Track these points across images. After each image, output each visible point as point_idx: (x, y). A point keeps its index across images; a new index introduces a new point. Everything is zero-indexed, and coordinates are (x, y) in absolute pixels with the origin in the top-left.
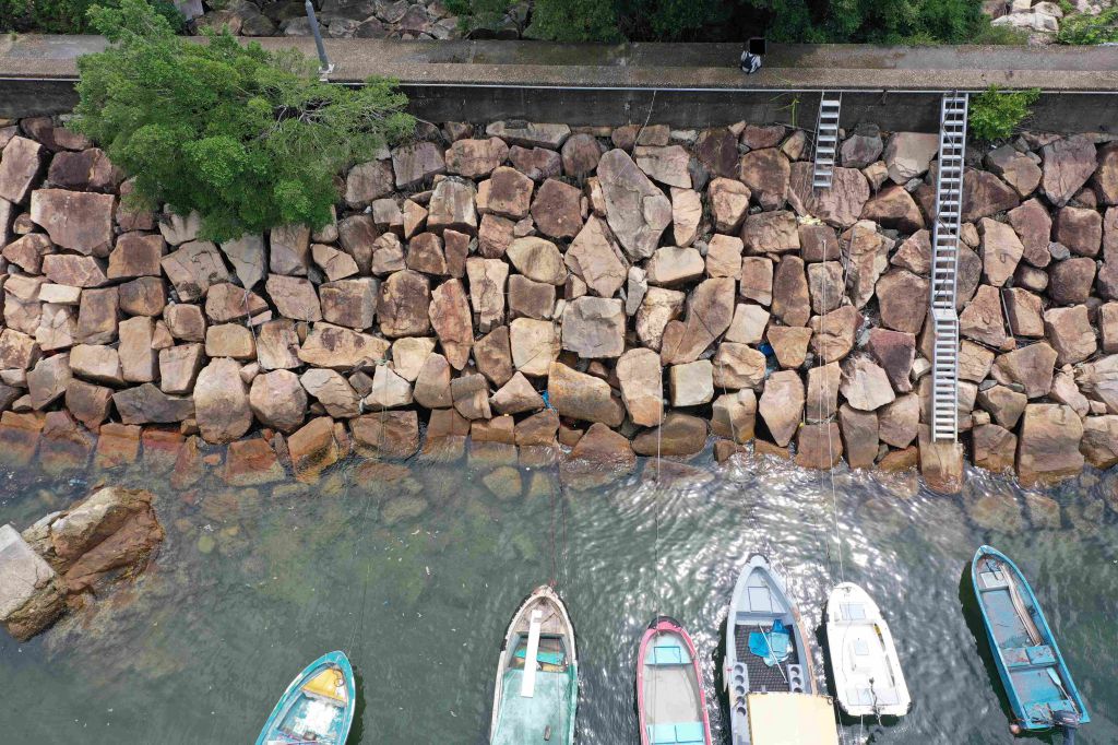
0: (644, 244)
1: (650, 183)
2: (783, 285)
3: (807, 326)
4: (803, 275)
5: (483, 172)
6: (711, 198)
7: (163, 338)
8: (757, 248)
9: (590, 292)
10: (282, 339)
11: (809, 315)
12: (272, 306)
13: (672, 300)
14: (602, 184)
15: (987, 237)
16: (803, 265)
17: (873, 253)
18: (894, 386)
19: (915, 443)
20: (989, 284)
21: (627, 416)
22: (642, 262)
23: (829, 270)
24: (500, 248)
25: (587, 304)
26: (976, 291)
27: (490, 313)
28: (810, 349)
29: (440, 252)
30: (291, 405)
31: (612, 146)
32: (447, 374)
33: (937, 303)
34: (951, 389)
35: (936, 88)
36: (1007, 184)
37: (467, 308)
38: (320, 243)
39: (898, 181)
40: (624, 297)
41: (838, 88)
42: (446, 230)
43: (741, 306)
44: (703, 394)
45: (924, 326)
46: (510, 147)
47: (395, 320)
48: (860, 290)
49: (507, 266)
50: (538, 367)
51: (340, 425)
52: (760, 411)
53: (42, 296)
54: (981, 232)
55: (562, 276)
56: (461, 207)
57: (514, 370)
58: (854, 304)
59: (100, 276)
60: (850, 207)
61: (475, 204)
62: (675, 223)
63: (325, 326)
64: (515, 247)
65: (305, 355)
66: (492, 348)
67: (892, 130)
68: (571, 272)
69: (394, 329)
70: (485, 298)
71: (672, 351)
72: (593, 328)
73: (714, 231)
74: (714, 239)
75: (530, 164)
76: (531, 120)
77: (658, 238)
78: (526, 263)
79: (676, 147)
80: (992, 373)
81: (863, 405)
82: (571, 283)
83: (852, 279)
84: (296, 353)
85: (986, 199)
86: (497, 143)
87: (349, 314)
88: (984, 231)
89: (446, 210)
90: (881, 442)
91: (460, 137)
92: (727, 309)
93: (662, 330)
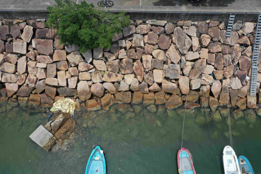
0: (185, 51)
1: (187, 36)
2: (217, 61)
3: (222, 70)
4: (222, 58)
5: (145, 33)
6: (201, 39)
7: (68, 75)
8: (212, 51)
9: (172, 63)
10: (98, 75)
11: (223, 67)
12: (95, 67)
13: (191, 64)
14: (175, 36)
16: (222, 55)
17: (239, 52)
18: (242, 83)
19: (246, 97)
21: (181, 92)
22: (184, 55)
23: (228, 56)
24: (150, 53)
25: (171, 66)
27: (148, 68)
28: (223, 75)
29: (135, 53)
30: (101, 91)
31: (177, 26)
32: (138, 83)
33: (253, 64)
34: (255, 84)
35: (258, 13)
37: (142, 67)
38: (106, 52)
39: (245, 34)
40: (180, 64)
41: (235, 12)
42: (137, 48)
43: (208, 65)
44: (198, 87)
45: (249, 70)
46: (152, 26)
47: (125, 70)
48: (235, 61)
49: (152, 56)
50: (159, 81)
51: (112, 96)
52: (211, 90)
53: (37, 66)
55: (165, 59)
56: (140, 42)
57: (154, 82)
58: (233, 64)
59: (51, 61)
60: (234, 41)
61: (144, 41)
62: (193, 46)
63: (108, 72)
64: (154, 52)
65: (103, 79)
66: (149, 77)
67: (245, 22)
68: (168, 58)
69: (125, 72)
70: (147, 65)
71: (192, 77)
72: (173, 71)
73: (201, 47)
74: (202, 49)
75: (157, 31)
76: (158, 20)
77: (188, 49)
78: (157, 56)
79: (193, 26)
81: (235, 88)
82: (167, 60)
83: (233, 58)
84: (101, 79)
86: (149, 25)
87: (114, 69)
89: (137, 43)
90: (238, 96)
91: (140, 24)
92: (204, 66)
93: (189, 72)
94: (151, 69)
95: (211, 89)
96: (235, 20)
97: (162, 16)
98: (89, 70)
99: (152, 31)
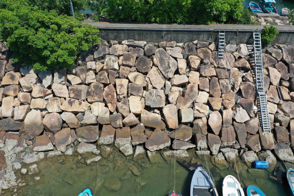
0: (170, 74)
1: (171, 57)
2: (212, 86)
3: (221, 97)
4: (218, 83)
5: (121, 54)
6: (189, 61)
7: (17, 103)
8: (204, 75)
9: (154, 88)
10: (56, 102)
11: (221, 94)
12: (53, 93)
13: (179, 90)
14: (157, 57)
15: (270, 72)
16: (218, 80)
17: (238, 77)
18: (249, 115)
19: (258, 133)
20: (273, 85)
21: (167, 125)
22: (169, 79)
23: (226, 82)
24: (126, 76)
25: (153, 91)
26: (269, 87)
27: (122, 94)
28: (222, 105)
29: (107, 77)
30: (57, 124)
31: (159, 47)
32: (108, 113)
33: (259, 90)
35: (251, 30)
36: (273, 57)
37: (115, 93)
38: (70, 74)
39: (243, 56)
40: (164, 89)
41: (224, 29)
42: (109, 70)
43: (200, 92)
44: (191, 119)
46: (129, 47)
47: (92, 97)
48: (235, 87)
49: (128, 80)
50: (137, 111)
51: (73, 130)
52: (209, 123)
55: (145, 83)
56: (114, 64)
58: (233, 91)
60: (230, 63)
61: (118, 63)
62: (179, 67)
63: (69, 99)
64: (130, 75)
65: (63, 108)
66: (123, 105)
67: (239, 43)
68: (148, 82)
70: (121, 90)
71: (180, 105)
72: (155, 98)
73: (190, 70)
74: (191, 72)
75: (135, 52)
76: (135, 40)
77: (174, 72)
78: (134, 80)
79: (177, 47)
80: (278, 111)
81: (240, 121)
82: (148, 85)
83: (233, 84)
84: (60, 107)
85: (268, 61)
86: (125, 46)
87: (78, 95)
88: (269, 70)
89: (109, 65)
90: (247, 133)
91: (114, 44)
92: (196, 92)
93: (176, 99)
94: (126, 95)
96: (227, 41)
97: (140, 35)
98: (45, 96)
99: (129, 52)
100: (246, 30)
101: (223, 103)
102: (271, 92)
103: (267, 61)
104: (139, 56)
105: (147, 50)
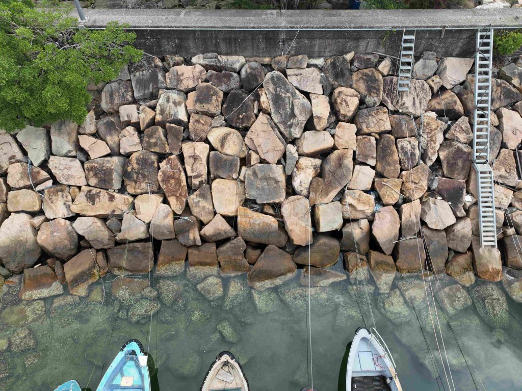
0: (295, 129)
1: (297, 91)
2: (383, 152)
3: (398, 178)
4: (395, 146)
5: (190, 87)
6: (336, 100)
8: (365, 130)
10: (60, 198)
11: (400, 171)
12: (52, 177)
13: (314, 164)
14: (267, 93)
15: (504, 120)
16: (394, 139)
17: (436, 131)
18: (455, 213)
19: (470, 249)
20: (507, 148)
21: (289, 240)
22: (294, 142)
23: (410, 143)
24: (203, 135)
25: (261, 169)
26: (499, 153)
27: (197, 177)
28: (402, 192)
29: (164, 139)
30: (66, 242)
31: (272, 69)
32: (170, 219)
33: (477, 161)
34: (491, 214)
35: (474, 26)
36: (514, 86)
37: (183, 174)
38: (84, 134)
39: (448, 87)
40: (285, 164)
41: (414, 27)
42: (167, 124)
43: (357, 167)
44: (337, 224)
45: (469, 176)
46: (207, 71)
47: (136, 183)
48: (429, 154)
49: (208, 146)
50: (230, 211)
51: (100, 254)
52: (373, 233)
54: (500, 117)
55: (243, 151)
56: (177, 109)
57: (215, 213)
58: (425, 163)
60: (420, 103)
62: (314, 115)
63: (88, 188)
64: (213, 134)
65: (75, 209)
66: (200, 199)
67: (443, 56)
68: (250, 149)
69: (135, 188)
70: (194, 167)
71: (316, 197)
72: (265, 184)
73: (338, 120)
74: (338, 125)
75: (221, 82)
76: (220, 54)
77: (303, 125)
78: (220, 144)
79: (312, 69)
80: (513, 203)
81: (437, 226)
82: (249, 155)
83: (424, 148)
84: (69, 207)
85: (502, 96)
86: (199, 68)
87: (104, 181)
88: (502, 116)
89: (167, 112)
90: (449, 249)
91: (175, 65)
92: (349, 169)
93: (309, 184)
94: (204, 177)
95: (371, 230)
96: (418, 53)
97: (230, 43)
98: (36, 185)
99: (208, 82)
100: (463, 27)
101: (404, 189)
102: (503, 164)
103: (500, 97)
104: (230, 90)
105: (247, 76)
